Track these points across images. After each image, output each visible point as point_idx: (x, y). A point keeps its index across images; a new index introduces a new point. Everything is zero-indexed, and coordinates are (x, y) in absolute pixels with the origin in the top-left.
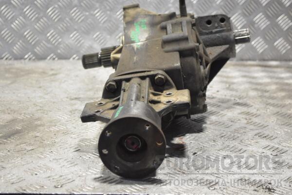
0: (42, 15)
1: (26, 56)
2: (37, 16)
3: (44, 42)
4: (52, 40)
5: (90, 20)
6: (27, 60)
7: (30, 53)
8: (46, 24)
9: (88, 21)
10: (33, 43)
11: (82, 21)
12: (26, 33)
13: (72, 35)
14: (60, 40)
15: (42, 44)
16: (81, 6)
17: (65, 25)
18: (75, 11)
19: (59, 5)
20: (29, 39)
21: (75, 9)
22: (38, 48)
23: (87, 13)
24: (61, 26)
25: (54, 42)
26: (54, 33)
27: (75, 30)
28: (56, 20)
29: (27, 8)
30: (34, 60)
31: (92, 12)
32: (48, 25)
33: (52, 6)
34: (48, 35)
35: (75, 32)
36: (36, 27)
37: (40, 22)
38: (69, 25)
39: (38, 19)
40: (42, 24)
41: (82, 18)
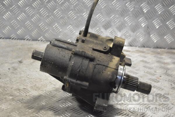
0: (50, 14)
1: (39, 39)
2: (47, 14)
3: (51, 30)
4: (56, 30)
5: (80, 19)
6: (40, 41)
7: (42, 37)
8: (53, 20)
9: (79, 20)
10: (44, 31)
11: (74, 20)
12: (40, 25)
13: (68, 28)
14: (61, 30)
15: (50, 32)
16: (75, 10)
17: (64, 21)
18: (71, 13)
19: (61, 9)
20: (42, 28)
21: (71, 11)
22: (47, 34)
23: (79, 15)
24: (62, 21)
25: (57, 31)
26: (57, 26)
27: (70, 24)
28: (59, 18)
29: (42, 9)
30: (44, 41)
31: (81, 14)
32: (54, 20)
33: (57, 9)
34: (54, 26)
35: (70, 26)
36: (47, 21)
37: (49, 18)
38: (67, 21)
39: (48, 17)
40: (50, 20)
41: (75, 17)
